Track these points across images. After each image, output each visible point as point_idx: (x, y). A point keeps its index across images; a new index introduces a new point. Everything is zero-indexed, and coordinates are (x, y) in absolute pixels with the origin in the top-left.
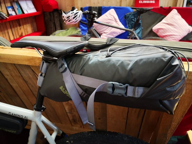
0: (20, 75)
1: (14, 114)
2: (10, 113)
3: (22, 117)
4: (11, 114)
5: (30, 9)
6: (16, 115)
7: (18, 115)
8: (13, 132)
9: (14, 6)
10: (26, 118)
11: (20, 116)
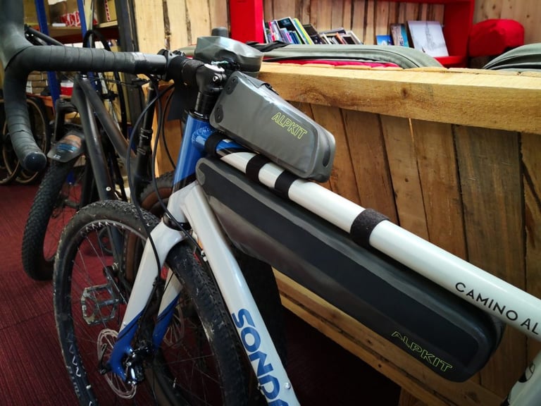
0: (455, 183)
1: (479, 296)
2: (460, 287)
3: (512, 315)
4: (467, 291)
5: (433, 46)
6: (486, 300)
7: (497, 305)
8: (440, 364)
9: (394, 36)
10: (532, 327)
11: (501, 312)
